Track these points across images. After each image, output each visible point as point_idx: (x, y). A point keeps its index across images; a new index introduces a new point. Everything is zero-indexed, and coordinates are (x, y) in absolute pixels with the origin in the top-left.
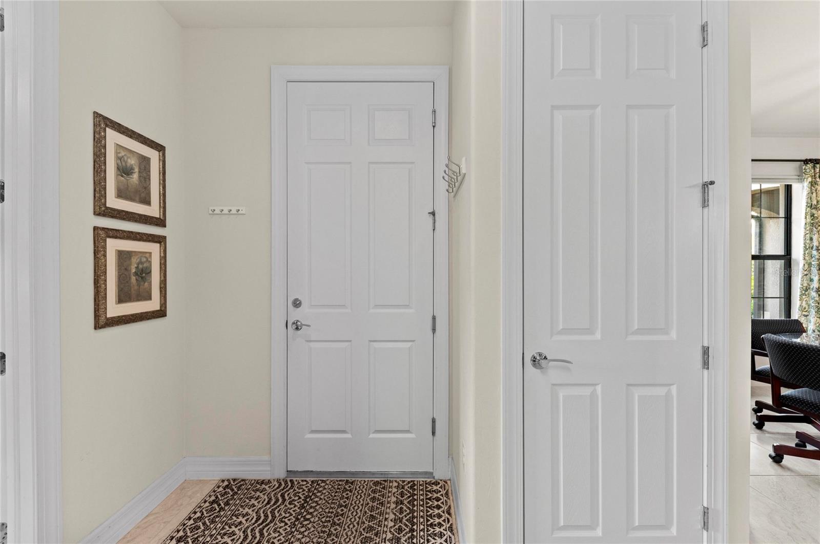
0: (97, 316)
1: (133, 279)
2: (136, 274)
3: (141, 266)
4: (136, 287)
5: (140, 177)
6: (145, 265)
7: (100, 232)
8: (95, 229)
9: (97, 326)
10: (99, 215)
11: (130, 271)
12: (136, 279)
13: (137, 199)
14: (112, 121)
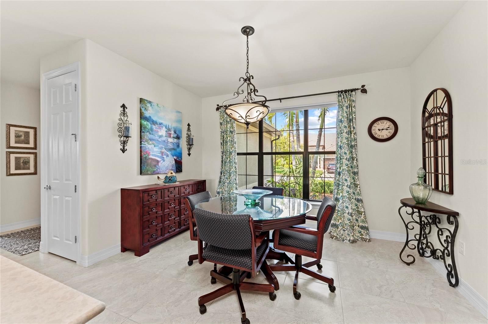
0: (7, 173)
1: (22, 164)
2: (23, 163)
3: (25, 161)
4: (23, 166)
5: (24, 137)
6: (27, 160)
7: (8, 153)
8: (7, 152)
9: (7, 175)
10: (7, 148)
11: (20, 162)
12: (23, 164)
13: (24, 143)
14: (10, 125)
